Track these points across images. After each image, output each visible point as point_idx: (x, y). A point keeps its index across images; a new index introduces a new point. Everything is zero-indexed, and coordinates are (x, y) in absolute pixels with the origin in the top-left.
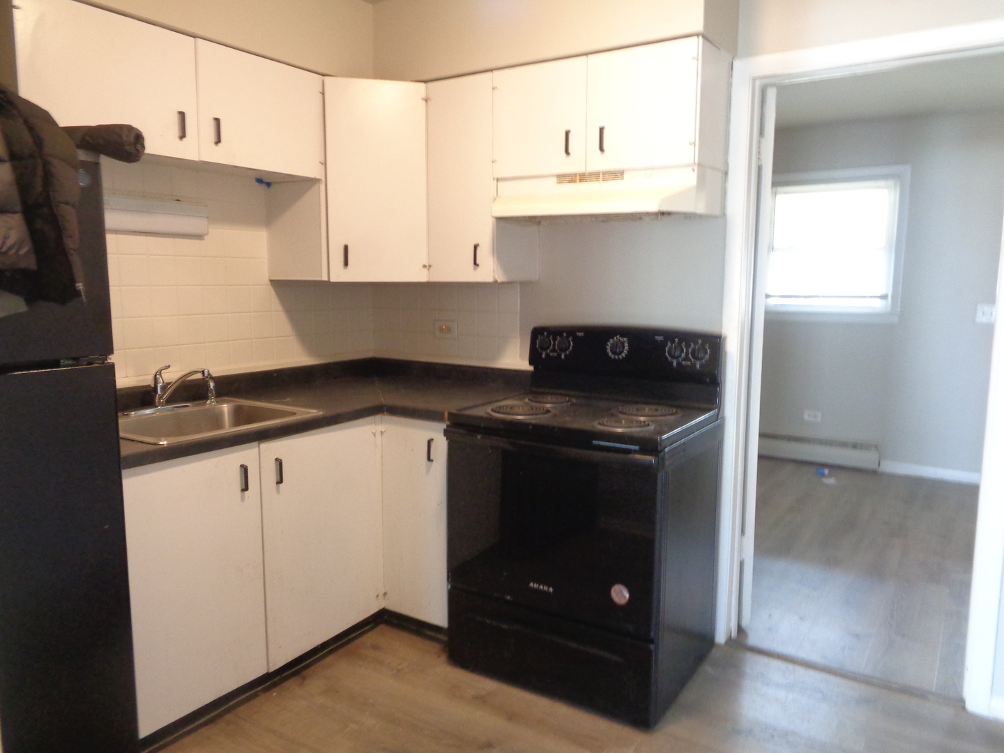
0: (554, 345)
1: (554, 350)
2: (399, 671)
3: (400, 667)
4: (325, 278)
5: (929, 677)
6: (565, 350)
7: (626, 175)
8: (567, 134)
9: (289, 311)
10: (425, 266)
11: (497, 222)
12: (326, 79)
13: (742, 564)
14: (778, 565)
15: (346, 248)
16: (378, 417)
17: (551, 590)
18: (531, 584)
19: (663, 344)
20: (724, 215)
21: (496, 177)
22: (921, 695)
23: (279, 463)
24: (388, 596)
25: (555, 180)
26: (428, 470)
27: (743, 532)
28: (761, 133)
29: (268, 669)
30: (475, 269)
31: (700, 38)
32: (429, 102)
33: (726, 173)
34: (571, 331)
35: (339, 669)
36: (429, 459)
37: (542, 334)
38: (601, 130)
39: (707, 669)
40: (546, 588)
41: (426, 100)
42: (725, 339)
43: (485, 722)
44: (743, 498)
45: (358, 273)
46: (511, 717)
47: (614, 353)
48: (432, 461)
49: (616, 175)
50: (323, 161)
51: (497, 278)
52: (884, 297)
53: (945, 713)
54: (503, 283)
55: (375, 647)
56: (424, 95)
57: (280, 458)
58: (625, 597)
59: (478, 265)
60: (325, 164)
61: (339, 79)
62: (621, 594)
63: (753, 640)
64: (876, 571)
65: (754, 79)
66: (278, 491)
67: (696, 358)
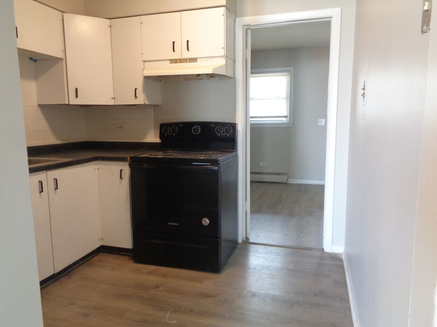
0: (170, 130)
1: (170, 133)
2: (113, 268)
3: (113, 267)
4: (67, 103)
5: (311, 243)
6: (175, 133)
7: (198, 60)
8: (174, 43)
9: (47, 119)
10: (112, 98)
11: (144, 78)
12: (64, 14)
13: (246, 212)
14: (257, 216)
15: (76, 89)
16: (96, 162)
17: (177, 224)
18: (169, 223)
19: (214, 127)
20: (235, 77)
21: (143, 60)
22: (311, 249)
23: (56, 180)
24: (104, 240)
25: (169, 62)
26: (121, 183)
27: (246, 200)
28: (246, 47)
29: (54, 272)
30: (135, 99)
31: (225, 8)
32: (111, 27)
33: (235, 61)
34: (177, 124)
35: (86, 271)
36: (121, 178)
37: (165, 126)
38: (188, 41)
39: (237, 251)
40: (175, 224)
41: (110, 27)
42: (237, 124)
43: (154, 280)
44: (246, 186)
45: (82, 101)
46: (164, 276)
47: (195, 132)
48: (122, 179)
49: (194, 60)
50: (64, 50)
51: (145, 102)
52: (286, 117)
53: (318, 253)
54: (147, 105)
55: (100, 261)
56: (109, 25)
57: (56, 178)
58: (207, 222)
59: (137, 97)
60: (65, 52)
61: (70, 14)
62: (206, 221)
63: (251, 240)
64: (291, 214)
65: (244, 26)
66: (56, 193)
67: (228, 132)
